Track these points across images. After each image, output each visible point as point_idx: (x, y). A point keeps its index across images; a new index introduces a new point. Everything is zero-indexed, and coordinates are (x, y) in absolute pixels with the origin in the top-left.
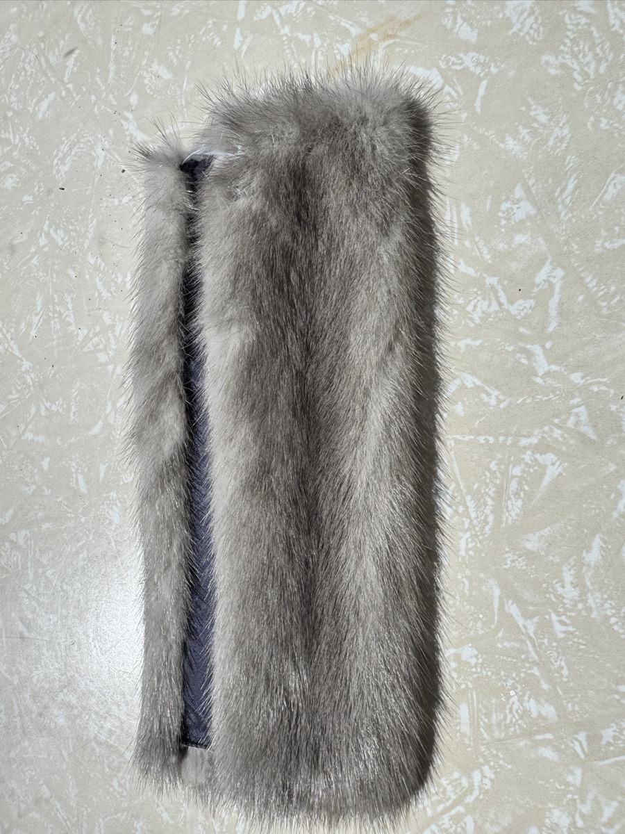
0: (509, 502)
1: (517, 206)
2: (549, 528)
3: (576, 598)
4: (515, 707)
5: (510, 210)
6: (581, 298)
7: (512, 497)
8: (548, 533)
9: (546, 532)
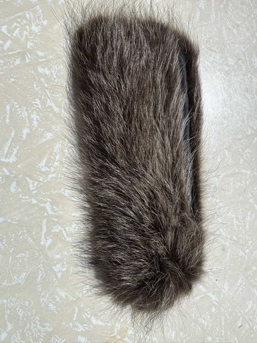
0: (59, 151)
1: (60, 270)
2: (43, 141)
3: (32, 114)
4: (54, 71)
5: (63, 268)
6: (34, 233)
7: (58, 153)
8: (43, 140)
9: (44, 140)
